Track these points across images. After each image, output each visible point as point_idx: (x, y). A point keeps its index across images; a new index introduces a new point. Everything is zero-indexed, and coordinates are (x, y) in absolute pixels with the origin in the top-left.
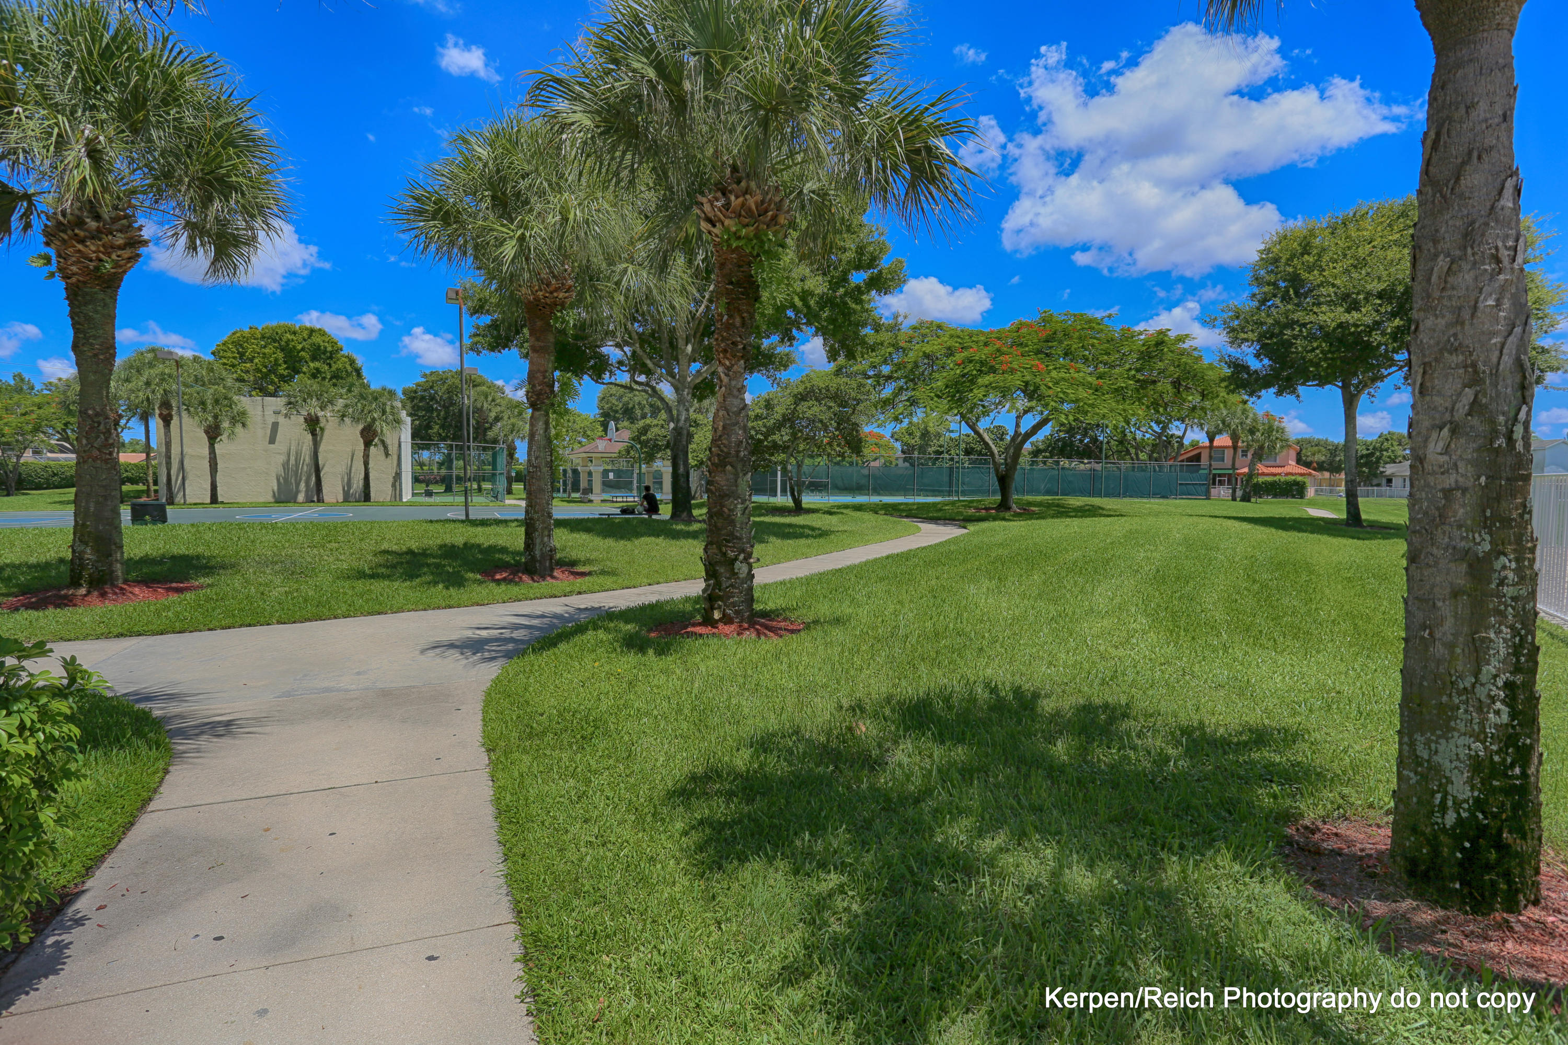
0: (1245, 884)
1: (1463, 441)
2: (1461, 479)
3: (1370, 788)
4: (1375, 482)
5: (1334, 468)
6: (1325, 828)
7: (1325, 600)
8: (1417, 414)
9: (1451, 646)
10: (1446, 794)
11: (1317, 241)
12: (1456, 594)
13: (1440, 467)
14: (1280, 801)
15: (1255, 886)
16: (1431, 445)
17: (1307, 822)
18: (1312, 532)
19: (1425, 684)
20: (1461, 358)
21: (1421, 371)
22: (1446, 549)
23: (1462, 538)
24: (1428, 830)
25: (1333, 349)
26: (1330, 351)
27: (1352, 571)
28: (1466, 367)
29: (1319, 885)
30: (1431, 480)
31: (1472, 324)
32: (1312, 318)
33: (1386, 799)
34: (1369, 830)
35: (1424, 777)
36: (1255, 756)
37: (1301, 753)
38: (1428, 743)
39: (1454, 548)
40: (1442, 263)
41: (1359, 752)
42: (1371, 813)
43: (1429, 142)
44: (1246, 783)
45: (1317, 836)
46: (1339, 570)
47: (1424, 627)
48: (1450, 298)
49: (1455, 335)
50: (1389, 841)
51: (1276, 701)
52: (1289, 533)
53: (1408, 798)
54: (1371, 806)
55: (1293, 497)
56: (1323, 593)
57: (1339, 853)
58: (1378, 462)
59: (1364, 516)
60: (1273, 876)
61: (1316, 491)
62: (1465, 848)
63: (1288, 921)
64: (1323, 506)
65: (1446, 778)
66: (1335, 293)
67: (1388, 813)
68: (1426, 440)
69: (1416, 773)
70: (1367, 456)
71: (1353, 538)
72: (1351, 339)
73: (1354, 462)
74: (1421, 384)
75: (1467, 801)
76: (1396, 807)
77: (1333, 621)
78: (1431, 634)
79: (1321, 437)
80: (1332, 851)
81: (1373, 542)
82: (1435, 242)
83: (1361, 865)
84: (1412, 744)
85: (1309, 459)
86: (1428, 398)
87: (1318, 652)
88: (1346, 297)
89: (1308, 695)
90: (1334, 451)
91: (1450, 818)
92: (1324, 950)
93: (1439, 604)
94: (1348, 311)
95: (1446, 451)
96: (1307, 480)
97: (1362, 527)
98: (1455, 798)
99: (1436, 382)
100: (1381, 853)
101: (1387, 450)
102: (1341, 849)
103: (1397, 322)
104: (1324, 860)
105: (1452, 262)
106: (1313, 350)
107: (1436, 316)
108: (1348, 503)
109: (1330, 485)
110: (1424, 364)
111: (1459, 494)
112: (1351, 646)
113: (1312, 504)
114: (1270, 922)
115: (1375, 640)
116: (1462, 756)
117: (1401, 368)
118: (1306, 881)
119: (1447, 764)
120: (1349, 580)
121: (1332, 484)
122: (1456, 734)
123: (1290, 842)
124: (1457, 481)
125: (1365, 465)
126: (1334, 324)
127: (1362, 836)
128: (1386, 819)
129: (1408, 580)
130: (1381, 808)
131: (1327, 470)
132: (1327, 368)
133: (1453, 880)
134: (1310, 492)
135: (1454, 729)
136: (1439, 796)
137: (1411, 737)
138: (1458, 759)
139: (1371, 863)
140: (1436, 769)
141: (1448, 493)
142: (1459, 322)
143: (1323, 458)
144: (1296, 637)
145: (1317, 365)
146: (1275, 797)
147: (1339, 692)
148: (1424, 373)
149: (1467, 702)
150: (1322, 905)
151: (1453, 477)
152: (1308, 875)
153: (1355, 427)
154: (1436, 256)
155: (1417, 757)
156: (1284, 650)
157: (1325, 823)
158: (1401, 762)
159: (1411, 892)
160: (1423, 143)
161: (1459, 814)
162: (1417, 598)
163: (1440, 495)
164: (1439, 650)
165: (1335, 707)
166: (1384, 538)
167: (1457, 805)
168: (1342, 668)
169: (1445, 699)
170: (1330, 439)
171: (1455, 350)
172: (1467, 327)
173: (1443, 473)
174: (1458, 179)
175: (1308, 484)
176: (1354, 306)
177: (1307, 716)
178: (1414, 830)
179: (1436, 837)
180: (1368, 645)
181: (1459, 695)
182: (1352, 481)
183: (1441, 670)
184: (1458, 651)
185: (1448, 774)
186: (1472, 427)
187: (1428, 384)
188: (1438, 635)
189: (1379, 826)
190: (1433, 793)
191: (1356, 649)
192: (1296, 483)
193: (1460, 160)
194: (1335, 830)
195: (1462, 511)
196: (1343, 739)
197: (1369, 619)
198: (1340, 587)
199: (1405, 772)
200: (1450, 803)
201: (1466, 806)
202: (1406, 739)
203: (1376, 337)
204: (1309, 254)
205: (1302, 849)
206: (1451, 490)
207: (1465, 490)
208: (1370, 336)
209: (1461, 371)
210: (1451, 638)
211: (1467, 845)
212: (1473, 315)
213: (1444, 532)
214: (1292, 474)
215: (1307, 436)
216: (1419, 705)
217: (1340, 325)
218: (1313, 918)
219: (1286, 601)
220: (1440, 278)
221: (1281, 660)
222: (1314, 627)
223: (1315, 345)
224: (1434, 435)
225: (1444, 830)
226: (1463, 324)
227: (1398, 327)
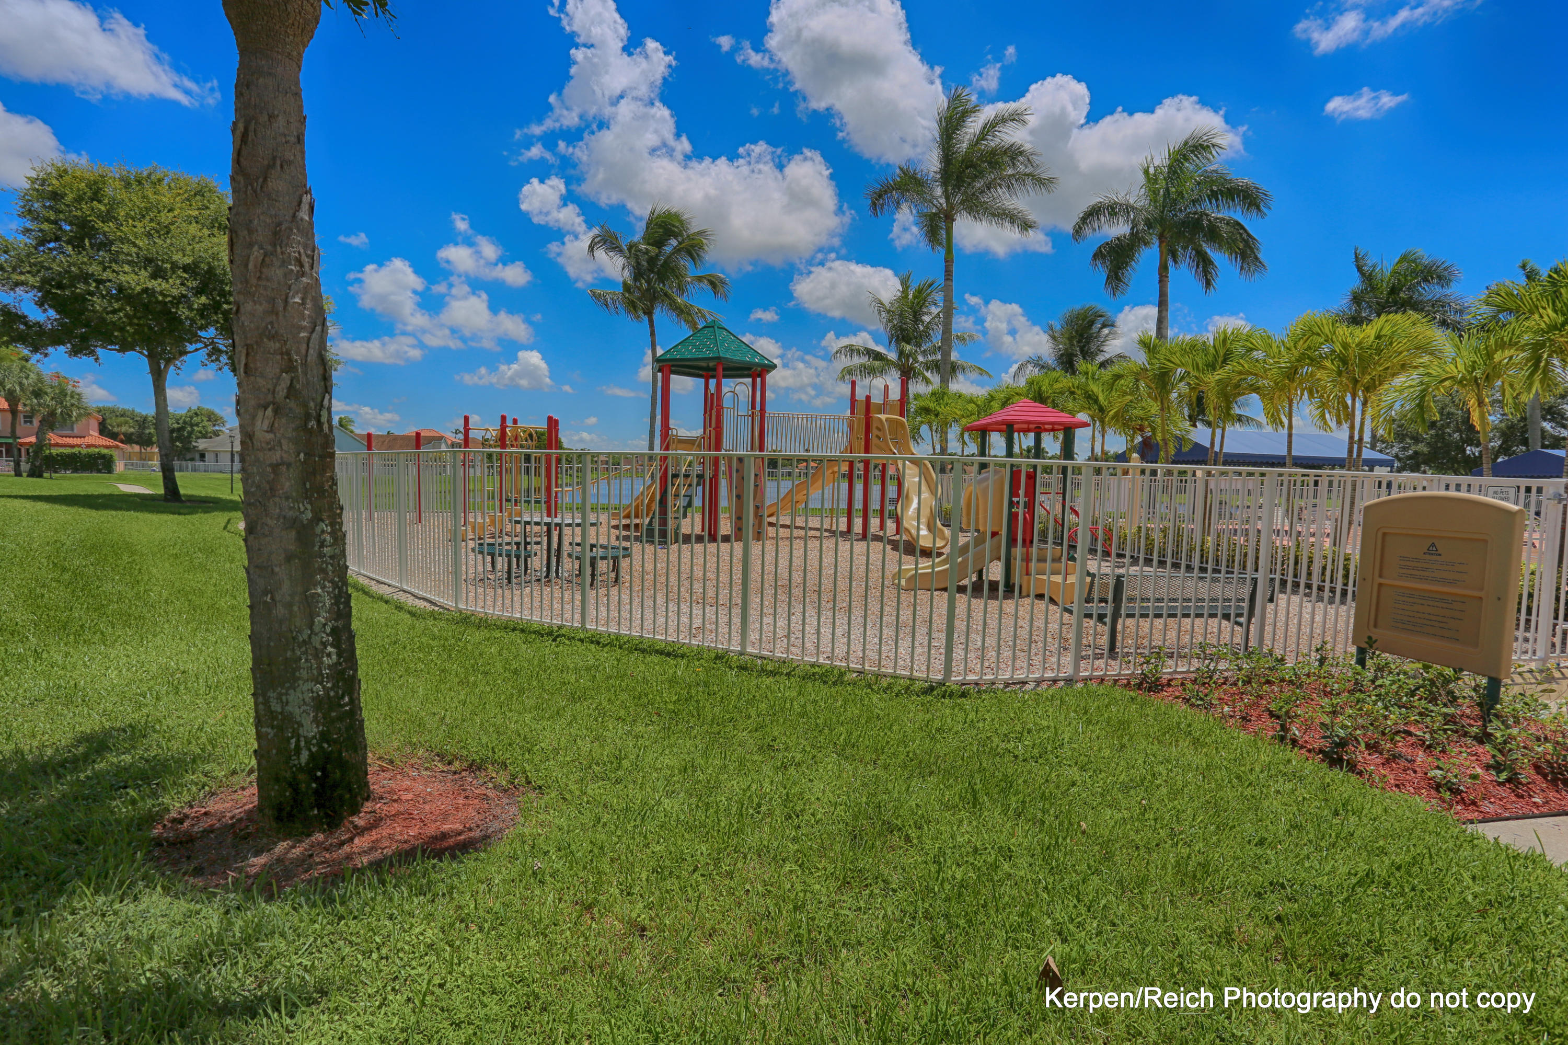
0: (115, 913)
1: (284, 421)
2: (285, 455)
3: (231, 756)
4: (188, 456)
5: (145, 441)
6: (192, 812)
7: (154, 580)
8: (243, 392)
9: (289, 606)
10: (299, 736)
11: (109, 191)
12: (289, 558)
13: (268, 443)
14: (140, 804)
15: (129, 908)
16: (259, 423)
17: (174, 814)
18: (128, 509)
19: (272, 644)
20: (278, 345)
21: (244, 351)
22: (278, 519)
23: (291, 508)
24: (288, 775)
25: (139, 314)
26: (135, 316)
27: (178, 547)
28: (282, 354)
29: (198, 872)
30: (261, 455)
31: (284, 316)
32: (107, 275)
33: (246, 761)
34: (235, 796)
35: (281, 729)
36: (101, 766)
37: (153, 747)
38: (279, 698)
39: (285, 517)
40: (256, 254)
41: (213, 725)
42: (235, 779)
43: (239, 133)
44: (95, 801)
45: (186, 824)
46: (164, 548)
47: (266, 592)
48: (265, 288)
49: (271, 323)
50: (256, 798)
51: (114, 699)
52: (100, 513)
53: (268, 752)
54: (234, 773)
55: (99, 471)
56: (149, 573)
57: (211, 830)
58: (189, 437)
59: (182, 491)
60: (147, 886)
61: (126, 465)
62: (317, 778)
63: (174, 924)
64: (136, 481)
65: (297, 723)
66: (137, 254)
67: (251, 772)
68: (254, 417)
69: (272, 727)
70: (179, 430)
71: (174, 513)
72: (159, 308)
73: (167, 435)
74: (246, 365)
75: (314, 737)
76: (259, 764)
77: (166, 601)
78: (272, 598)
79: (126, 407)
80: (203, 831)
81: (194, 516)
82: (250, 232)
83: (234, 832)
84: (266, 703)
85: (116, 430)
86: (252, 378)
87: (155, 636)
88: (149, 261)
89: (152, 683)
90: (143, 422)
91: (304, 756)
92: (215, 931)
93: (277, 569)
94: (154, 276)
95: (271, 430)
96: (114, 453)
97: (182, 502)
98: (305, 737)
99: (259, 364)
100: (249, 812)
101: (197, 425)
102: (211, 826)
103: (203, 299)
104: (198, 844)
105: (265, 255)
106: (114, 312)
107: (255, 302)
108: (165, 478)
109: (141, 459)
110: (247, 345)
111: (284, 468)
112: (188, 623)
113: (123, 479)
114: (152, 937)
115: (211, 612)
116: (307, 700)
117: (206, 346)
118: (184, 874)
119: (297, 711)
120: (176, 556)
121: (143, 458)
122: (301, 682)
123: (158, 842)
124: (282, 457)
125: (178, 439)
126: (138, 288)
127: (228, 805)
128: (248, 780)
129: (248, 551)
130: (243, 771)
131: (137, 443)
132: (134, 334)
133: (312, 808)
134: (119, 466)
135: (299, 679)
136: (293, 741)
137: (264, 695)
138: (305, 703)
139: (243, 825)
140: (288, 718)
141: (275, 467)
142: (273, 312)
143: (132, 430)
144: (127, 625)
145: (122, 329)
146: (133, 802)
147: (184, 672)
148: (247, 354)
149: (306, 653)
150: (204, 889)
151: (278, 454)
152: (185, 867)
153: (165, 400)
154: (251, 245)
155: (272, 712)
156: (116, 641)
157: (191, 807)
158: (258, 723)
159: (281, 836)
160: (233, 131)
161: (310, 750)
162: (257, 567)
163: (269, 469)
164: (280, 611)
165: (182, 687)
166: (206, 512)
167: (308, 742)
168: (183, 646)
169: (289, 654)
170: (138, 410)
171: (273, 337)
172: (281, 317)
173: (270, 450)
174: (265, 179)
175: (116, 458)
176: (158, 273)
177: (155, 706)
178: (277, 780)
179: (295, 778)
180: (205, 618)
181: (300, 647)
182: (166, 455)
183: (284, 629)
184: (295, 608)
185: (298, 719)
186: (290, 409)
187: (252, 365)
188: (278, 598)
189: (243, 789)
190: (289, 739)
191: (194, 624)
192: (104, 457)
193: (266, 162)
194: (203, 810)
195: (288, 484)
196: (196, 718)
197: (202, 593)
198: (167, 565)
199: (264, 730)
200: (302, 744)
201: (314, 741)
202: (261, 699)
203: (183, 312)
204: (100, 202)
205: (172, 844)
206: (278, 465)
207: (289, 465)
208: (177, 308)
209: (279, 357)
210: (288, 598)
211: (319, 774)
212: (285, 308)
213: (275, 504)
214: (95, 446)
215: (110, 405)
216: (269, 665)
217: (146, 290)
218: (198, 906)
219: (107, 587)
220: (255, 266)
221: (113, 653)
222: (145, 610)
223: (116, 306)
224: (260, 414)
225: (301, 769)
226: (277, 314)
227: (204, 305)
